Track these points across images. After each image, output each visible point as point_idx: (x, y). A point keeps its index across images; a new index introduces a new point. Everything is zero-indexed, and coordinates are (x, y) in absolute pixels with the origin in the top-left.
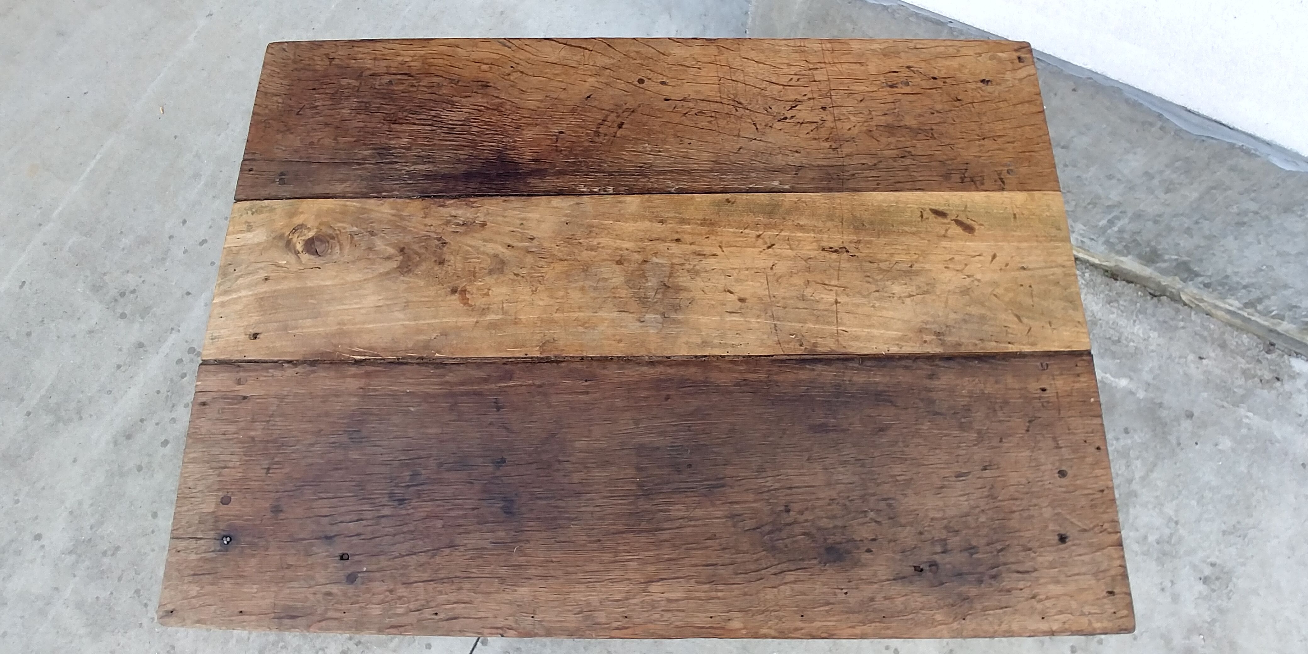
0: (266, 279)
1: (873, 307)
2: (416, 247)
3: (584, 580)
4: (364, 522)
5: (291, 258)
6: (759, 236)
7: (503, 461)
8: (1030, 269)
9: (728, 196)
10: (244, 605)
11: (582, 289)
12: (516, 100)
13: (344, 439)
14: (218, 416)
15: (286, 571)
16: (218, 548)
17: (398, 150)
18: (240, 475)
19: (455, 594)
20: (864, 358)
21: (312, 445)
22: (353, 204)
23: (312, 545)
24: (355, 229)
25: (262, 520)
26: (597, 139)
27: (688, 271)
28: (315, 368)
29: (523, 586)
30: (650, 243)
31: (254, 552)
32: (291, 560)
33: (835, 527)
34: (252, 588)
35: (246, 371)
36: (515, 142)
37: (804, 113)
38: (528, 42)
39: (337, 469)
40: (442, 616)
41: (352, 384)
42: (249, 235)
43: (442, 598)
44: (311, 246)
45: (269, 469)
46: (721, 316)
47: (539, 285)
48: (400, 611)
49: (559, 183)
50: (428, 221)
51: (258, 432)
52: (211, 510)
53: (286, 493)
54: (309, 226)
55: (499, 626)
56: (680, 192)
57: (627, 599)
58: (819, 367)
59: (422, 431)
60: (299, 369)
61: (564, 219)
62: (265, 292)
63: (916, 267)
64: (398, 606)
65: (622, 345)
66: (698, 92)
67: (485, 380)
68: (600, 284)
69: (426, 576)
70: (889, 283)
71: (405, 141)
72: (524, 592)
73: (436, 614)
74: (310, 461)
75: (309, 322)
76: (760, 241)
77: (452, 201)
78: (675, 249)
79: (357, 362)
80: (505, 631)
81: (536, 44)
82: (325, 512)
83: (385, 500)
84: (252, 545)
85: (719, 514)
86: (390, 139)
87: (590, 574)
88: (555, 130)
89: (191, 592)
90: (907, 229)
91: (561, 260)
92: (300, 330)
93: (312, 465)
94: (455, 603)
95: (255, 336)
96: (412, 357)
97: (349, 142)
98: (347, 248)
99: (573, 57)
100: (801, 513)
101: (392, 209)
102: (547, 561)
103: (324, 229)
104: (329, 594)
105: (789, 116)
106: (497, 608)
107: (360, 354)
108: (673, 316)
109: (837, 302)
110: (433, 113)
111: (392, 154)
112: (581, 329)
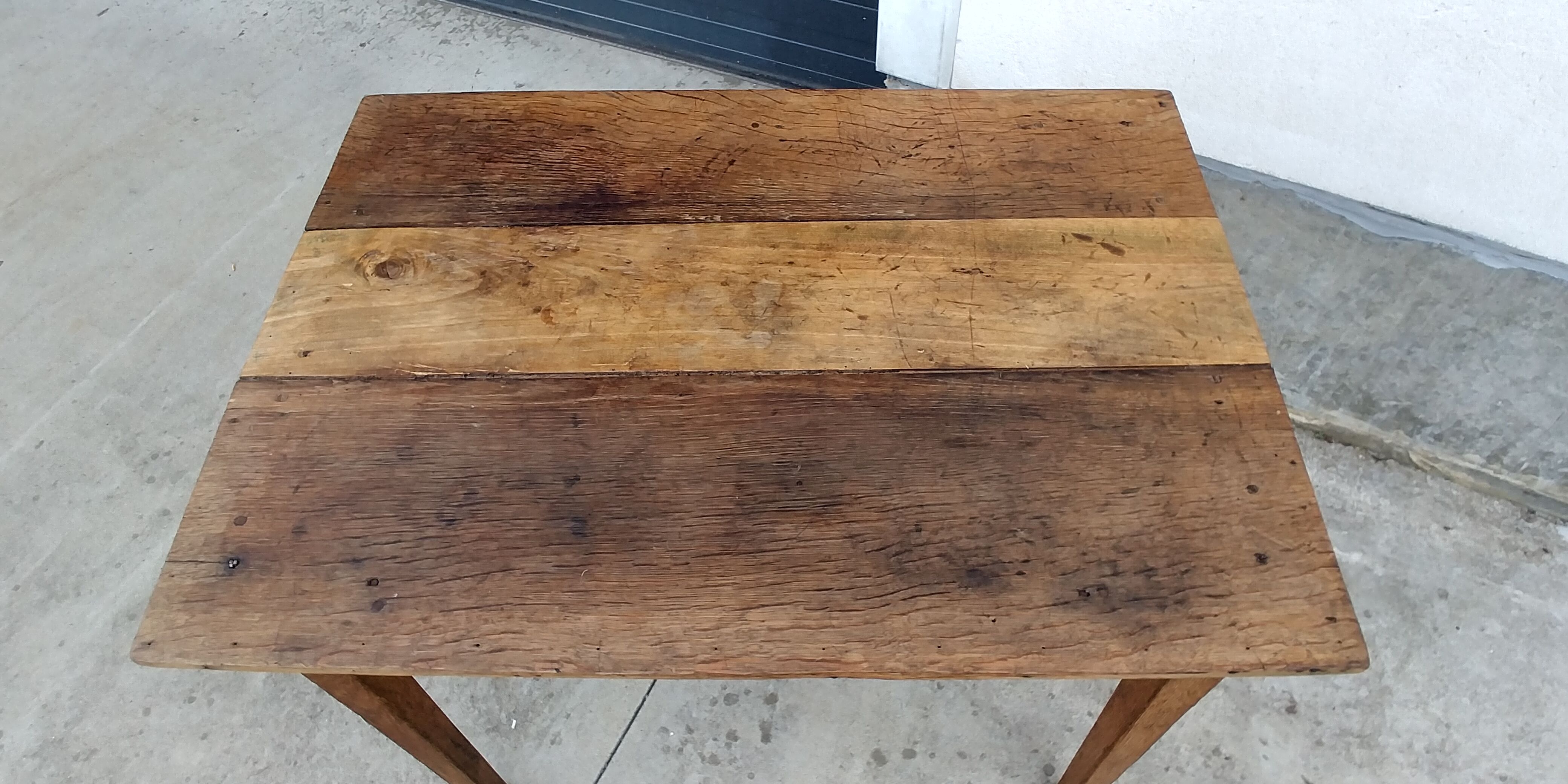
0: (327, 300)
1: (1013, 323)
2: (499, 271)
3: (665, 608)
4: (403, 545)
5: (359, 281)
6: (882, 259)
7: (577, 479)
8: (1190, 288)
9: (848, 223)
10: (240, 636)
11: (682, 308)
12: (621, 142)
13: (393, 456)
14: (248, 433)
15: (299, 597)
16: (221, 573)
17: (490, 185)
18: (262, 494)
19: (503, 623)
20: (1005, 373)
21: (353, 462)
22: (436, 232)
23: (336, 569)
24: (433, 254)
25: (279, 543)
26: (705, 174)
27: (802, 291)
28: (369, 384)
29: (589, 614)
30: (759, 266)
31: (264, 577)
32: (306, 586)
33: (977, 548)
34: (253, 617)
35: (289, 387)
36: (617, 177)
37: (929, 151)
38: (637, 94)
39: (378, 488)
40: (484, 648)
41: (409, 400)
42: (316, 260)
43: (486, 628)
44: (381, 270)
45: (297, 488)
46: (838, 333)
47: (633, 304)
48: (432, 642)
49: (662, 212)
50: (515, 247)
51: (291, 449)
52: (221, 531)
53: (313, 514)
54: (383, 252)
55: (555, 659)
56: (794, 220)
57: (718, 628)
58: (953, 381)
59: (484, 447)
60: (350, 385)
61: (665, 245)
62: (324, 312)
63: (1060, 286)
64: (431, 636)
65: (722, 360)
66: (816, 134)
67: (564, 396)
68: (703, 303)
69: (470, 603)
70: (1030, 301)
71: (498, 177)
72: (589, 621)
73: (478, 645)
74: (348, 479)
75: (368, 340)
76: (883, 263)
77: (543, 229)
78: (787, 271)
79: (417, 379)
80: (562, 666)
81: (646, 95)
82: (357, 533)
83: (431, 520)
84: (264, 570)
85: (835, 533)
86: (483, 175)
87: (674, 600)
88: (661, 167)
89: (178, 621)
90: (1047, 251)
91: (660, 281)
92: (358, 348)
93: (350, 483)
94: (502, 633)
95: (305, 354)
96: (481, 374)
97: (438, 178)
98: (422, 272)
99: (684, 106)
100: (935, 532)
101: (477, 236)
102: (622, 586)
103: (399, 255)
104: (347, 623)
105: (913, 154)
106: (555, 638)
107: (422, 370)
108: (784, 332)
109: (971, 319)
110: (531, 153)
111: (483, 188)
112: (678, 345)
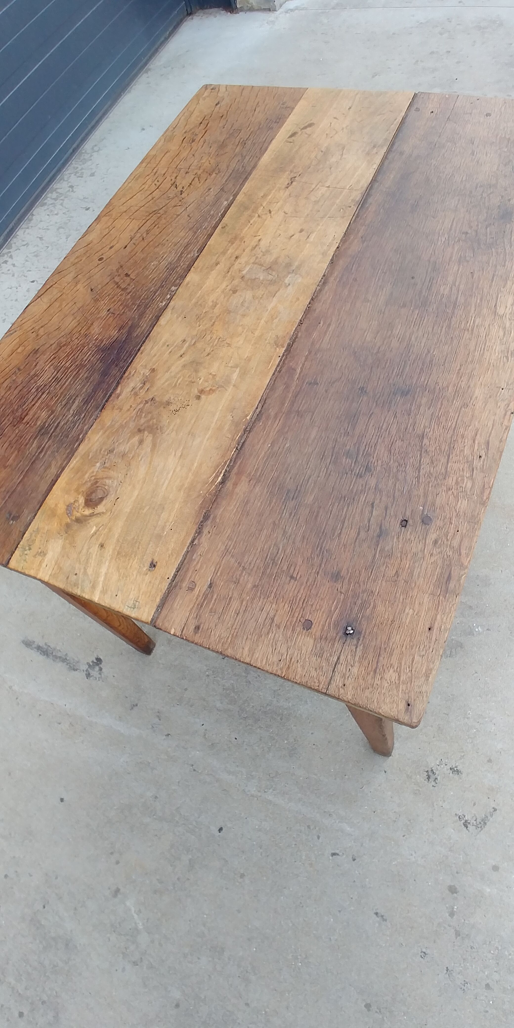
0: (102, 546)
1: (340, 172)
2: (142, 421)
3: (482, 352)
4: (377, 502)
5: (94, 521)
6: (259, 216)
7: (362, 389)
8: (352, 106)
9: (220, 227)
10: (423, 625)
11: (244, 316)
12: (63, 334)
13: (291, 504)
14: (216, 617)
15: (400, 578)
16: (355, 641)
17: (49, 420)
18: (286, 606)
19: (466, 441)
20: (374, 180)
21: (285, 532)
22: (74, 462)
23: (382, 550)
24: (98, 465)
25: (341, 592)
26: (128, 291)
27: (264, 255)
28: (212, 516)
29: (474, 392)
30: (230, 273)
31: (372, 606)
32: (391, 572)
33: (487, 213)
34: (408, 614)
35: (182, 581)
36: (96, 339)
37: (183, 182)
38: (20, 319)
39: (317, 517)
40: (483, 453)
41: (243, 488)
42: (50, 555)
43: (467, 451)
44: (93, 502)
45: (292, 577)
46: (307, 243)
47: (225, 342)
48: (469, 485)
49: (149, 315)
50: (125, 408)
51: (249, 581)
52: (312, 641)
53: (323, 565)
54: (72, 501)
55: (504, 413)
56: (201, 250)
57: (505, 328)
58: (370, 200)
59: (310, 442)
60: (205, 531)
61: (180, 319)
62: (114, 549)
63: (323, 149)
64: (464, 486)
65: (301, 299)
66: (131, 231)
67: (287, 387)
68: (246, 304)
69: (444, 460)
70: (328, 163)
71: (44, 414)
72: (479, 392)
73: (480, 457)
74: (299, 538)
75: (164, 515)
76: (263, 216)
77: (119, 388)
78: (243, 260)
79: (223, 482)
80: (510, 409)
81: (25, 315)
82: (353, 534)
83: (361, 481)
84: (363, 607)
85: (456, 268)
86: (35, 424)
87: (477, 347)
88: (104, 313)
89: (393, 680)
90: (295, 150)
91: (212, 325)
92: (168, 524)
93: (304, 537)
94: (474, 441)
95: (153, 565)
96: (241, 437)
97: (16, 456)
98: (112, 473)
99: (55, 293)
100: (471, 227)
101: (98, 433)
102: (458, 373)
103: (84, 489)
104: (436, 542)
105: (181, 189)
106: (488, 412)
107: (217, 476)
108: (294, 267)
109: (329, 187)
110: (34, 390)
111: (49, 425)
112: (276, 321)
